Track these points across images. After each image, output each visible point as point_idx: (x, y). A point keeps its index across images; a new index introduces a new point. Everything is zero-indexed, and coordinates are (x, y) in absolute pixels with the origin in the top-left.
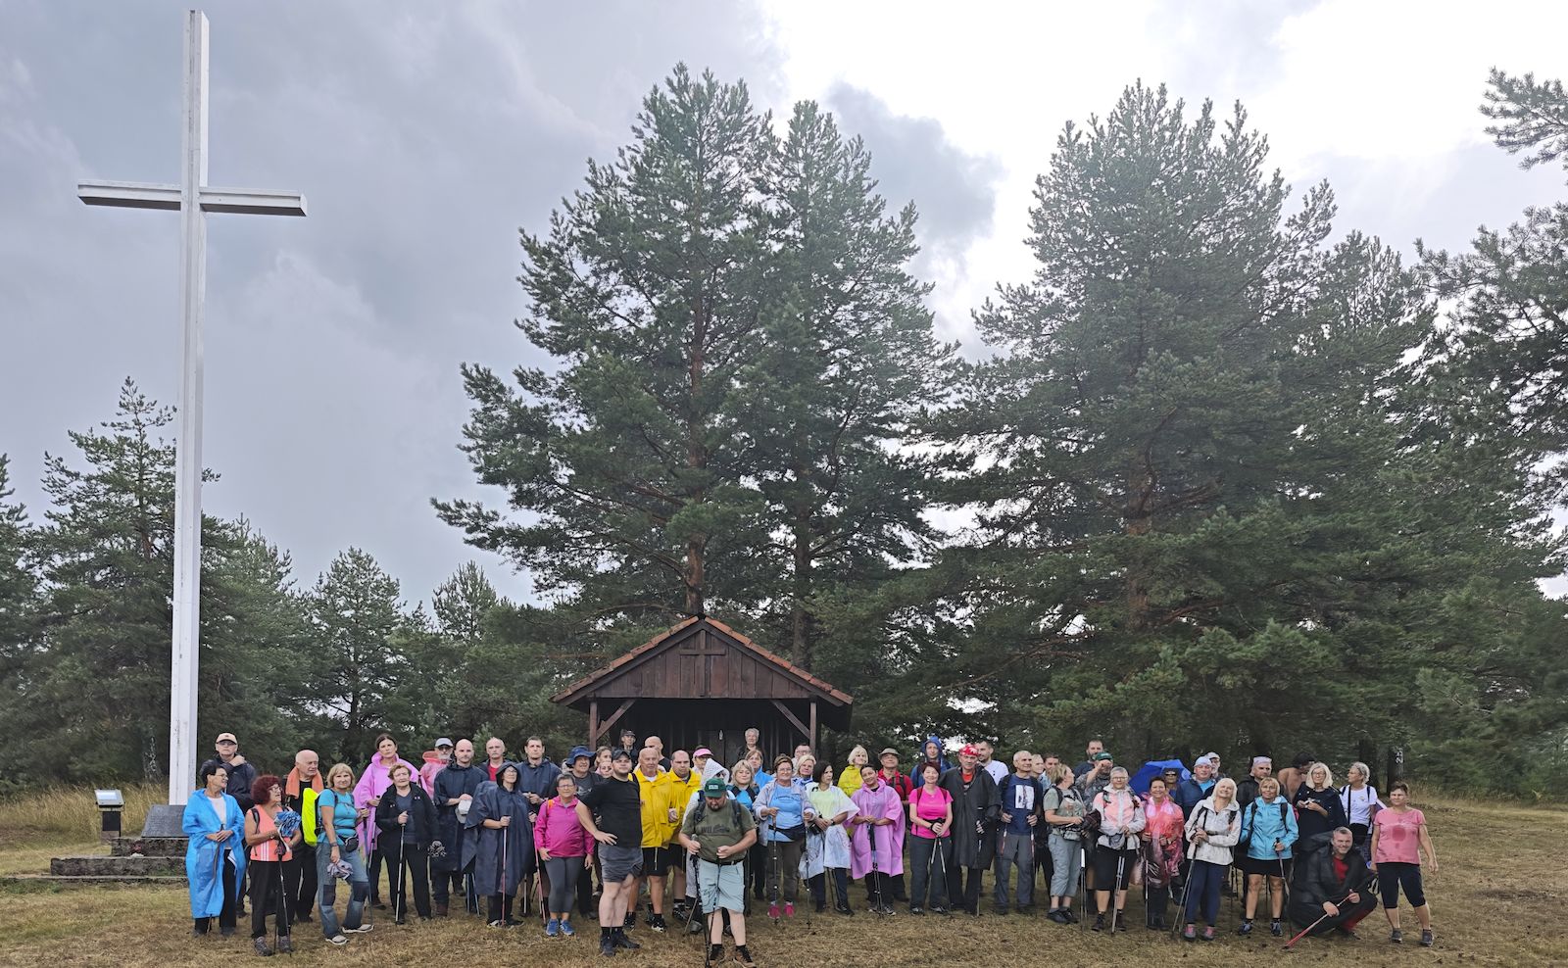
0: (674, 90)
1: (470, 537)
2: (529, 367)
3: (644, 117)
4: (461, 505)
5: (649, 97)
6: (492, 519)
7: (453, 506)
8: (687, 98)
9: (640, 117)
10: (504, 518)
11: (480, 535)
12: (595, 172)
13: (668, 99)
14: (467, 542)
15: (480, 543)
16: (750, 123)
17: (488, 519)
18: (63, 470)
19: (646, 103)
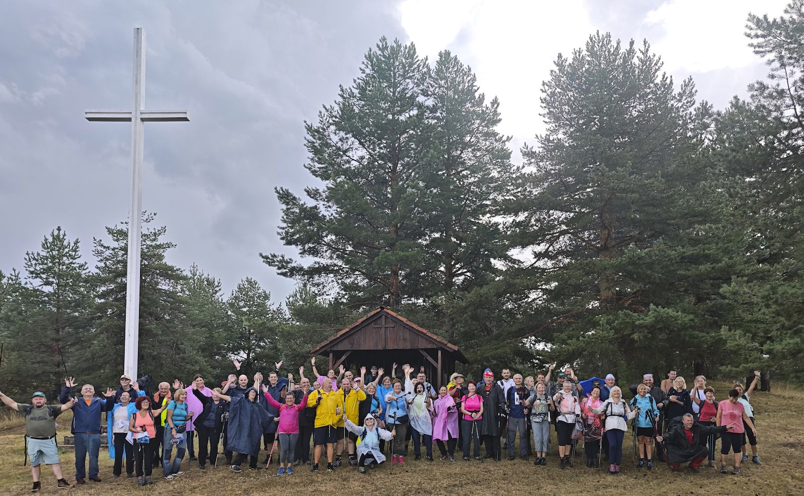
0: (380, 49)
1: (279, 271)
2: (312, 187)
3: (365, 63)
4: (274, 256)
5: (367, 54)
6: (289, 263)
7: (270, 256)
8: (386, 53)
9: (363, 63)
10: (296, 262)
11: (284, 271)
12: (343, 91)
13: (378, 54)
14: (278, 274)
15: (284, 274)
16: (419, 62)
17: (288, 263)
18: (102, 245)
19: (366, 57)
